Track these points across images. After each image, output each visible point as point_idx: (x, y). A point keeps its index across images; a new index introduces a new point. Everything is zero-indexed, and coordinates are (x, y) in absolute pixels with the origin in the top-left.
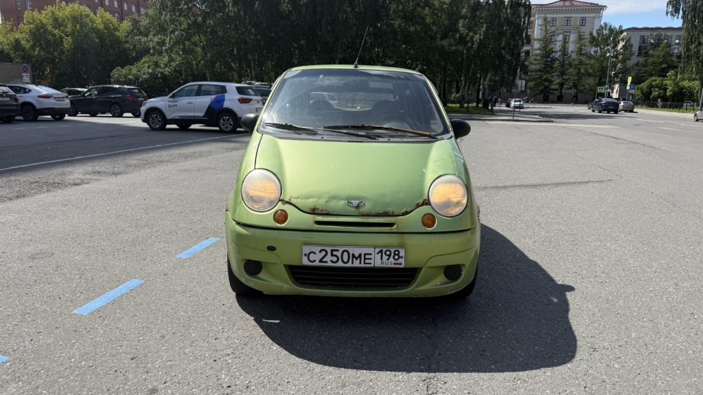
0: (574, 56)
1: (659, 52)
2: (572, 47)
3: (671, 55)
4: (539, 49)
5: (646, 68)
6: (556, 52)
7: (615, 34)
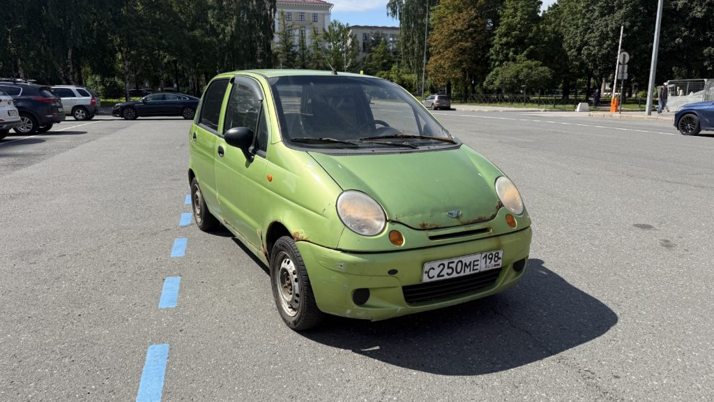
0: (312, 50)
1: (380, 49)
2: (308, 43)
3: (389, 52)
4: (280, 43)
5: (371, 63)
6: (296, 46)
7: (344, 30)
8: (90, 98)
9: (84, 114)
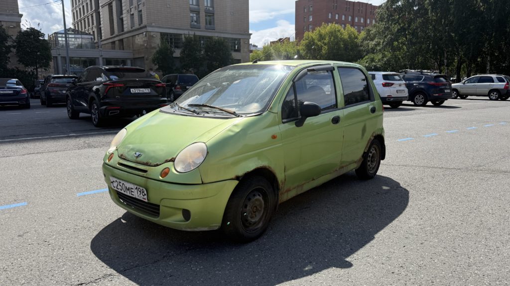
8: (504, 83)
9: (497, 96)
